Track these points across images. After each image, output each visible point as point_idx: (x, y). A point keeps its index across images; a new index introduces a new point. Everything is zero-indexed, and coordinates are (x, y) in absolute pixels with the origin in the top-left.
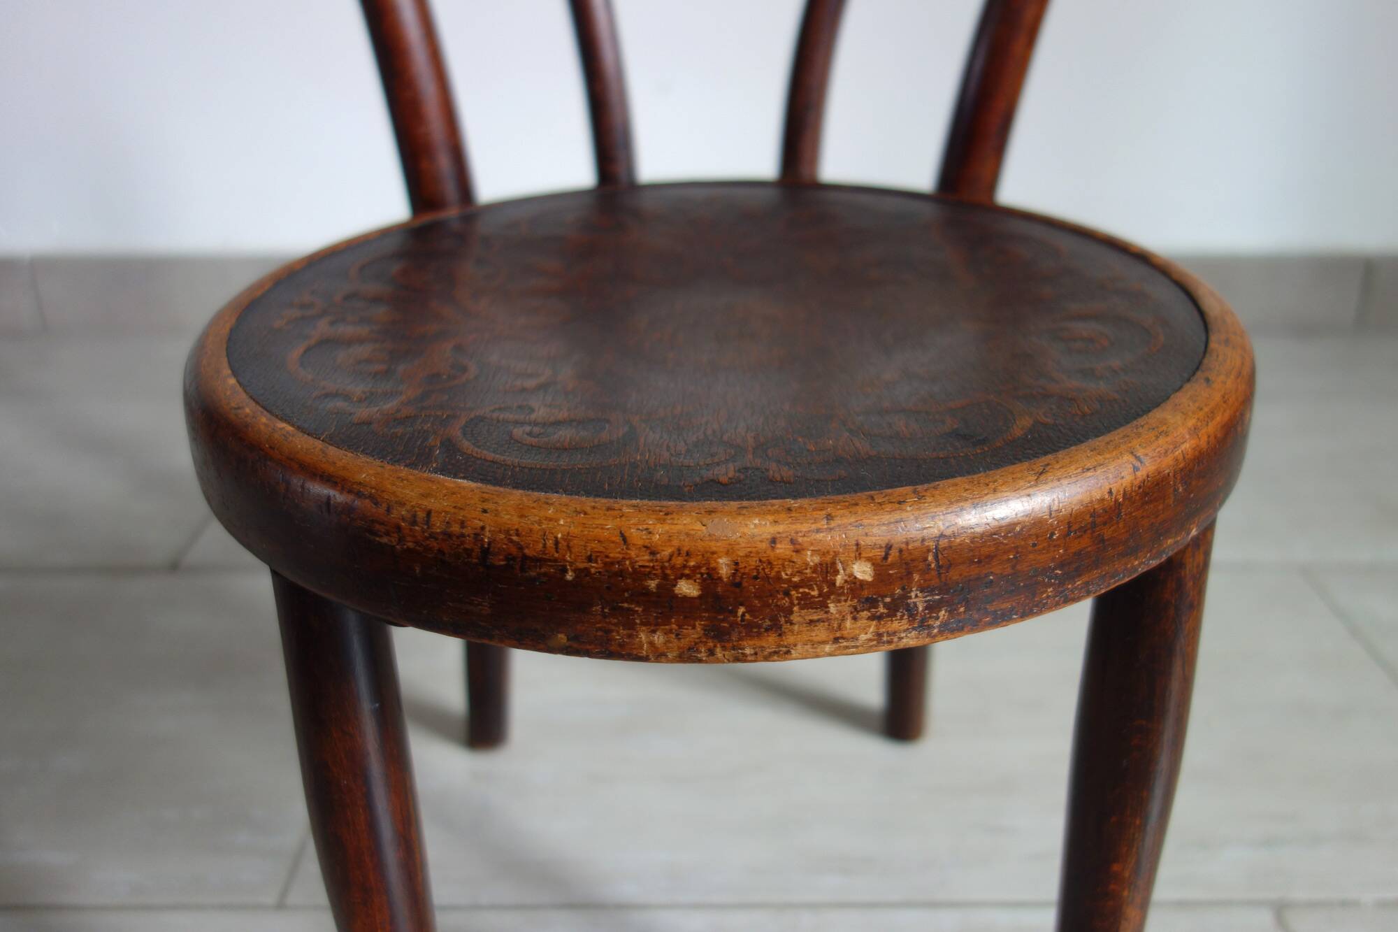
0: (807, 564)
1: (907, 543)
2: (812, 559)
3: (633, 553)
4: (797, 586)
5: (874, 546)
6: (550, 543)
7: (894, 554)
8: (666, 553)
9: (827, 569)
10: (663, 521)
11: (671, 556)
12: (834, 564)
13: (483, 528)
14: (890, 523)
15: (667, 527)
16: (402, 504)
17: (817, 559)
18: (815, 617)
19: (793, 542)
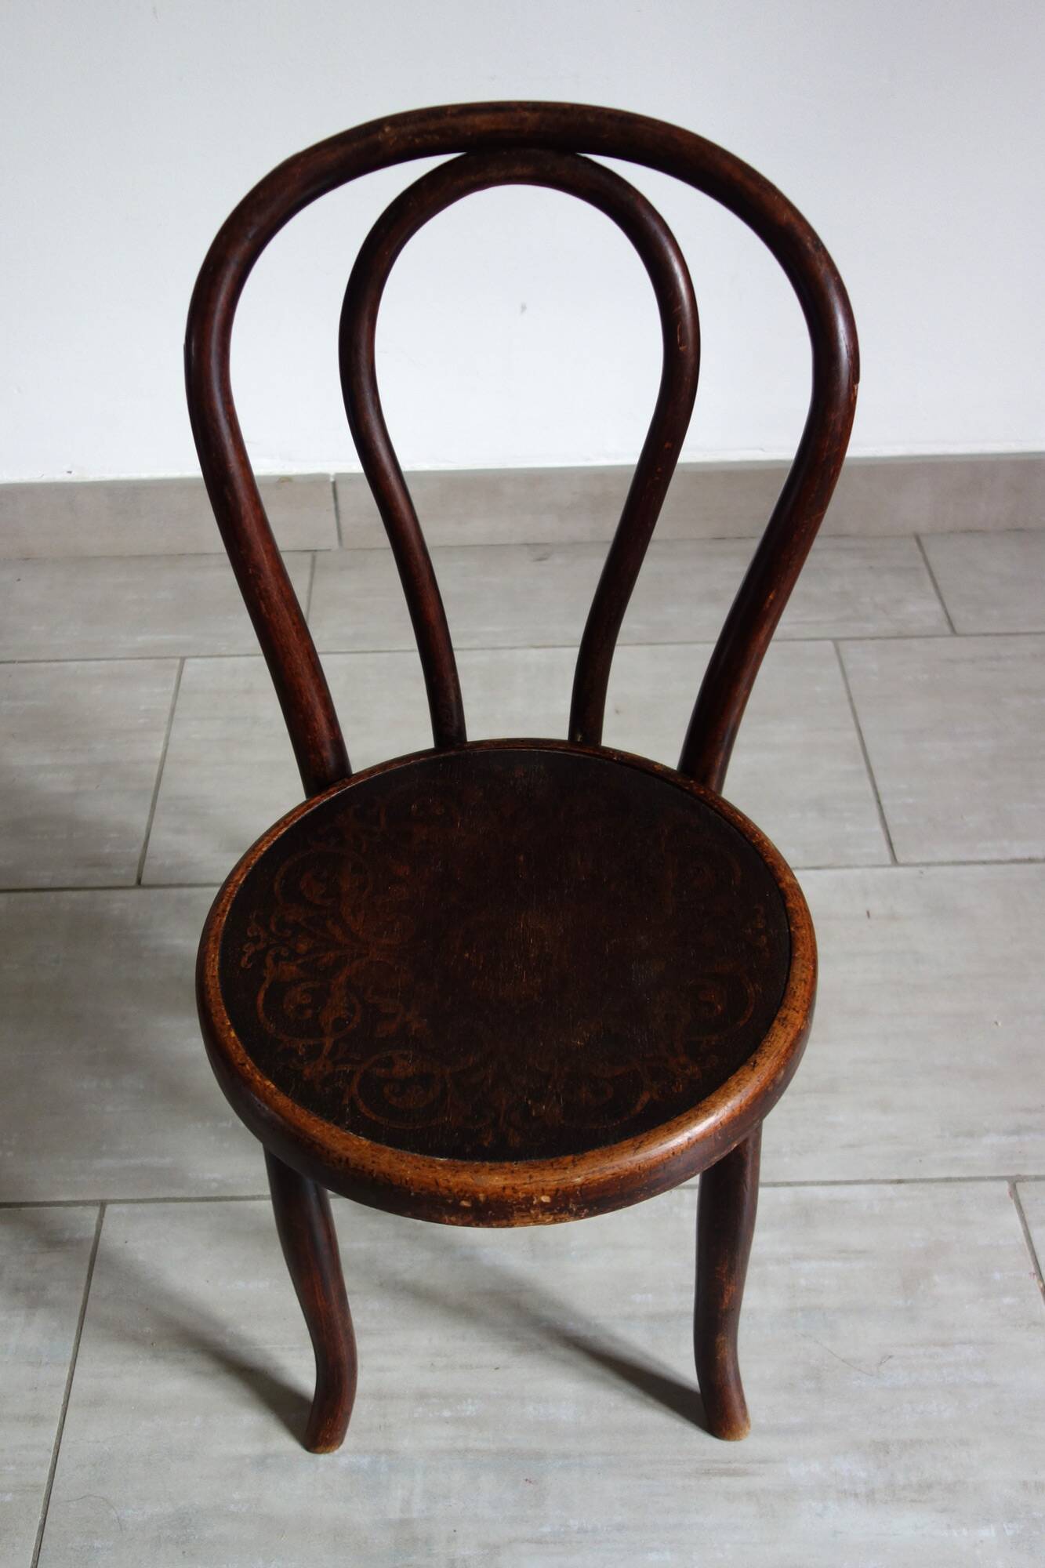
0: (519, 1197)
1: (566, 1188)
2: (521, 1195)
3: (441, 1190)
4: (515, 1205)
5: (550, 1190)
6: (404, 1181)
7: (560, 1193)
8: (456, 1190)
9: (529, 1199)
10: (454, 1176)
11: (458, 1192)
12: (532, 1197)
13: (373, 1170)
14: (558, 1180)
15: (456, 1179)
16: (335, 1152)
17: (524, 1195)
18: (524, 1214)
19: (513, 1188)
